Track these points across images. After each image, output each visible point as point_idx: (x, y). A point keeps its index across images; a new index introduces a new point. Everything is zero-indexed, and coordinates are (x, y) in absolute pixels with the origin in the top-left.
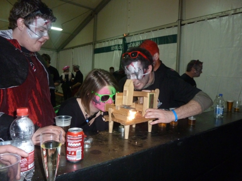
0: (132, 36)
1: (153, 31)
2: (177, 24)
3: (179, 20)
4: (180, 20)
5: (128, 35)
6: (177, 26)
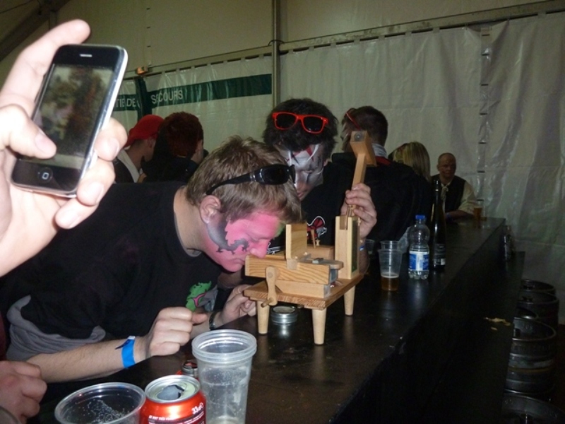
0: (160, 73)
1: (212, 64)
2: (269, 50)
3: (273, 41)
4: (277, 40)
5: (148, 73)
6: (269, 55)
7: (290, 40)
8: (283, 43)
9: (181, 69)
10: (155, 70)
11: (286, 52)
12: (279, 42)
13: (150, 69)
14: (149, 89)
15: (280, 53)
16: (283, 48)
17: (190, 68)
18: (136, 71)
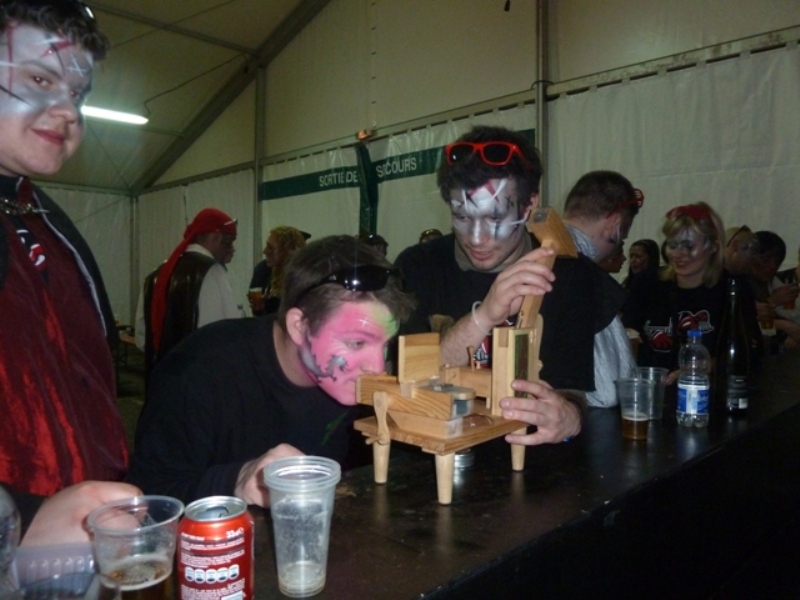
5: (372, 137)
7: (562, 79)
8: (552, 84)
9: (413, 130)
10: (380, 133)
11: (556, 97)
12: (546, 83)
13: (374, 132)
14: (373, 158)
15: (548, 99)
16: (552, 91)
17: (424, 127)
18: (357, 135)
